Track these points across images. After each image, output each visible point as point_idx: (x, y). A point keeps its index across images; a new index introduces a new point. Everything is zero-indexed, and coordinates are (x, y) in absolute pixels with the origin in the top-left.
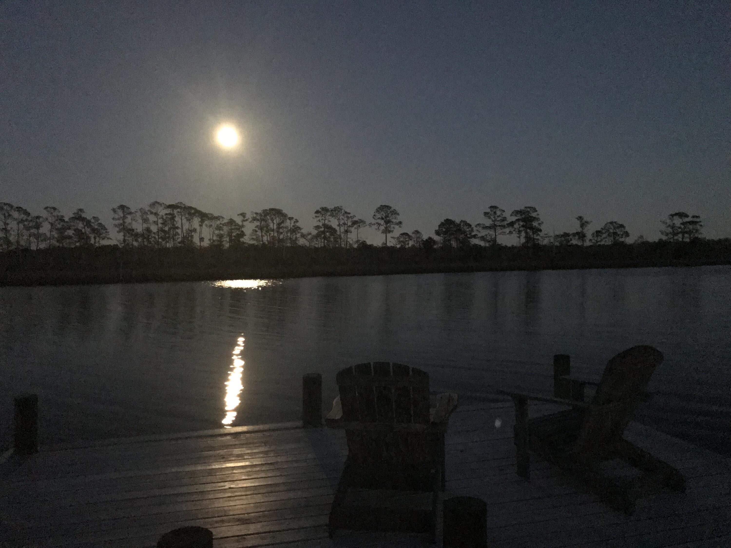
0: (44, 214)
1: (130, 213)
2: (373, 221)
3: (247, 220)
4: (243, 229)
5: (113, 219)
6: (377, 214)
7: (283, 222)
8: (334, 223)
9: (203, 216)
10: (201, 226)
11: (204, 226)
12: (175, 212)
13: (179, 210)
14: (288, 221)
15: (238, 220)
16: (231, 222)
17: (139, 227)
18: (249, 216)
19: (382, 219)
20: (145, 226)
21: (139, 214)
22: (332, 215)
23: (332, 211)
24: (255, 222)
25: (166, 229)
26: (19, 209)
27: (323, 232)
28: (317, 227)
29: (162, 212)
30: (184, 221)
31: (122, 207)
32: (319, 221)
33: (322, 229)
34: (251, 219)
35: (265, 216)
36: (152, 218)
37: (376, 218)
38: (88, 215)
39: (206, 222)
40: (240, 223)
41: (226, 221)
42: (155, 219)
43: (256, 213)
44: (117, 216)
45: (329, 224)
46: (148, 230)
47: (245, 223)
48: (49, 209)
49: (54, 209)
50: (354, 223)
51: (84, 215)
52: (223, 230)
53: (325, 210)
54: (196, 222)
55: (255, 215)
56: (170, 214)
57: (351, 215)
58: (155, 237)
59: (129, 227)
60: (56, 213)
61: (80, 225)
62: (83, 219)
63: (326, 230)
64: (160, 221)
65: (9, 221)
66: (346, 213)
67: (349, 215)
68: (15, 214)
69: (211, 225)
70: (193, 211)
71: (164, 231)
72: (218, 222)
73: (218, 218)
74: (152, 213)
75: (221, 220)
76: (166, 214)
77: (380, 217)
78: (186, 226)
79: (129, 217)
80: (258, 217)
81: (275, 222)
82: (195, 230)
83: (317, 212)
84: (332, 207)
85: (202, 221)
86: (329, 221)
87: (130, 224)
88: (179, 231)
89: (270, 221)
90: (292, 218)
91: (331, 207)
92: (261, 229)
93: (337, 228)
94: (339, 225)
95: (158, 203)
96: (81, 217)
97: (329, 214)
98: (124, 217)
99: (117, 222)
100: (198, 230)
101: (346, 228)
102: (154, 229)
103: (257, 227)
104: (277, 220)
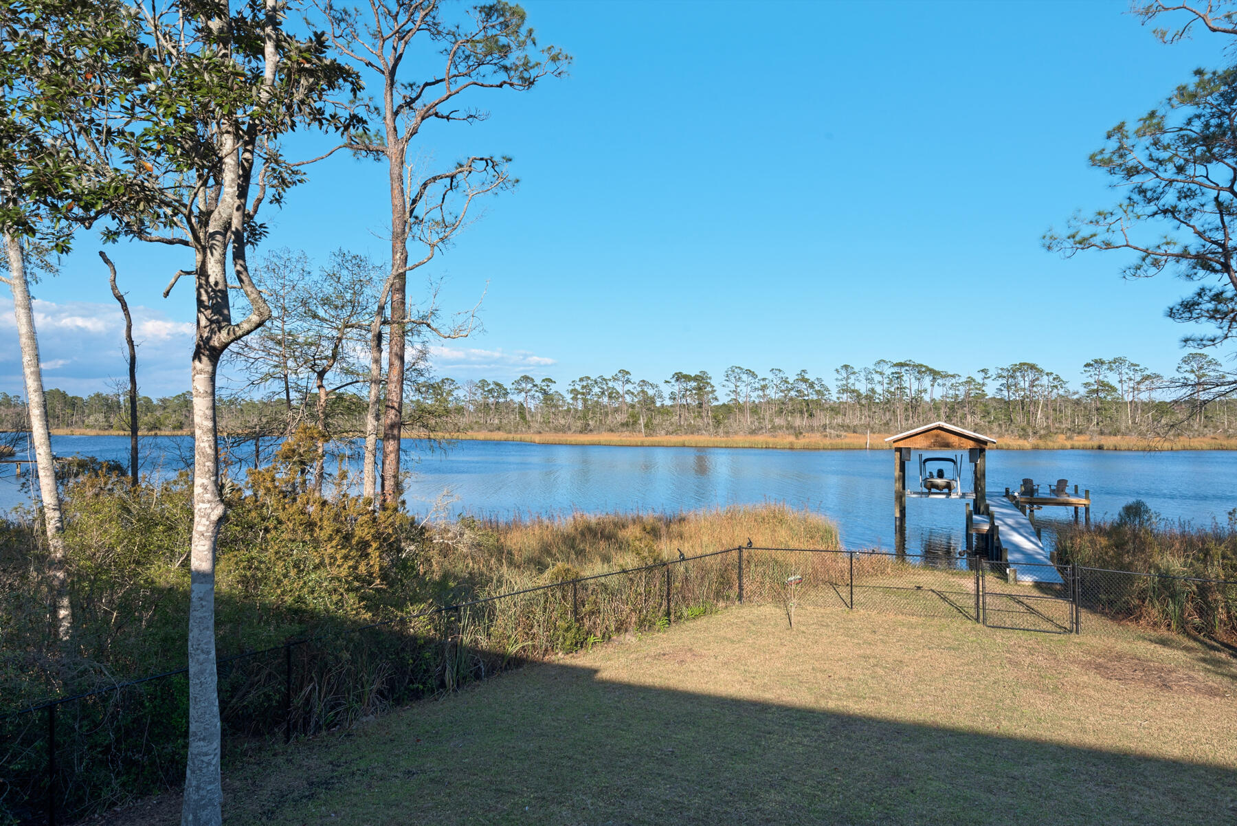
0: (770, 376)
1: (854, 373)
2: (1178, 376)
3: (989, 377)
4: (984, 388)
5: (837, 379)
6: (1184, 365)
7: (1037, 379)
8: (1112, 378)
9: (935, 374)
10: (932, 385)
11: (936, 384)
12: (903, 370)
13: (907, 368)
14: (1045, 377)
15: (979, 378)
16: (970, 381)
17: (862, 387)
18: (993, 372)
19: (1192, 371)
20: (870, 386)
21: (863, 374)
22: (1111, 369)
23: (1110, 363)
24: (1000, 379)
25: (892, 389)
26: (749, 372)
27: (1097, 391)
28: (1087, 385)
29: (888, 371)
30: (913, 380)
31: (846, 367)
32: (1091, 376)
33: (1096, 387)
34: (994, 377)
35: (1014, 371)
36: (877, 378)
37: (1182, 370)
38: (811, 377)
39: (938, 381)
40: (981, 382)
41: (963, 379)
42: (881, 379)
43: (1002, 369)
44: (840, 377)
45: (1106, 380)
46: (873, 390)
47: (986, 381)
48: (774, 371)
49: (780, 371)
50: (1147, 377)
51: (807, 376)
52: (958, 390)
53: (1100, 362)
54: (927, 380)
55: (1000, 371)
56: (896, 373)
57: (1141, 367)
58: (879, 398)
59: (853, 388)
60: (781, 375)
61: (803, 386)
62: (805, 381)
63: (1100, 388)
64: (886, 381)
65: (739, 384)
66: (1132, 365)
67: (1138, 368)
68: (744, 377)
69: (945, 384)
70: (923, 369)
71: (890, 392)
72: (954, 381)
73: (953, 376)
74: (877, 372)
75: (957, 378)
76: (893, 373)
77: (1189, 369)
78: (915, 386)
79: (853, 377)
80: (1005, 374)
81: (1026, 379)
82: (925, 391)
83: (1088, 365)
84: (1111, 359)
85: (934, 379)
86: (1106, 377)
87: (853, 384)
88: (908, 391)
89: (1020, 378)
90: (1051, 374)
91: (1107, 358)
92: (1008, 387)
93: (1118, 386)
94: (1121, 381)
95: (884, 361)
96: (803, 378)
97: (1105, 367)
98: (848, 378)
99: (839, 383)
100: (929, 391)
101: (1132, 385)
102: (879, 389)
103: (1002, 385)
104: (1030, 376)
